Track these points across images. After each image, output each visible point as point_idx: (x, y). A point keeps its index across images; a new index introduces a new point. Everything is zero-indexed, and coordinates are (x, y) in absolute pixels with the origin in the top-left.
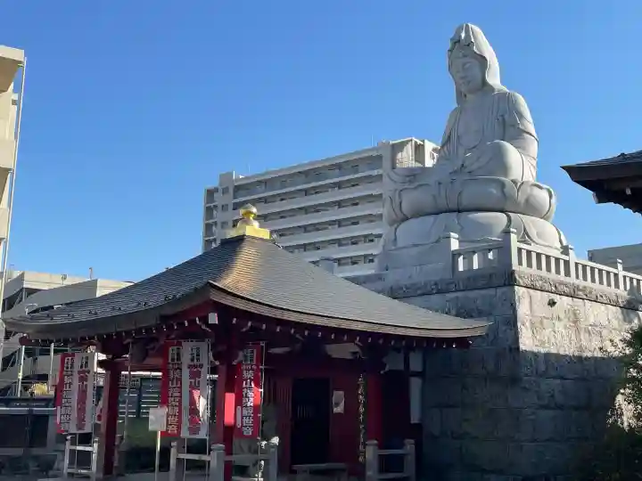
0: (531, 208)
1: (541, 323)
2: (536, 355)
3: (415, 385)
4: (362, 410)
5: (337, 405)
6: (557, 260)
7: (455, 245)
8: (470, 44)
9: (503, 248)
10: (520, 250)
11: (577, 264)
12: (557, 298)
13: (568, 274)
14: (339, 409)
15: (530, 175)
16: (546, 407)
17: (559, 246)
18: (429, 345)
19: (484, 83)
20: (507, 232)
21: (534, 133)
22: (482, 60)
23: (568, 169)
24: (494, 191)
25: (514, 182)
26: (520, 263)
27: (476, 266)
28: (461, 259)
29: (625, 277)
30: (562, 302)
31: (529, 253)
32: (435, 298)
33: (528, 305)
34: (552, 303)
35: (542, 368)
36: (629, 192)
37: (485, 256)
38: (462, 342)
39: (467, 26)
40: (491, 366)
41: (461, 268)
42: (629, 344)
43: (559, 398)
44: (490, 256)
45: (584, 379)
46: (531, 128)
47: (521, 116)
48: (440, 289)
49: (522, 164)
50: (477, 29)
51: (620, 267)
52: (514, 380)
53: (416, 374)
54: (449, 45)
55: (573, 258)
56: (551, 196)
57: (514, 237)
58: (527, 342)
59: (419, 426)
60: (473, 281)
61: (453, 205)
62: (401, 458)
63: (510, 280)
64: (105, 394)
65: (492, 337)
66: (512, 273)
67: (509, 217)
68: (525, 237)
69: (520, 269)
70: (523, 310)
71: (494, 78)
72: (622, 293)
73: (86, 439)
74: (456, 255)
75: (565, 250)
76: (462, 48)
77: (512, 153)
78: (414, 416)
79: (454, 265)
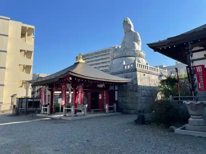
0: (140, 56)
1: (142, 79)
2: (141, 86)
3: (116, 92)
4: (105, 98)
5: (100, 97)
6: (145, 66)
8: (127, 22)
9: (134, 64)
10: (138, 64)
11: (149, 67)
12: (145, 74)
13: (148, 69)
14: (100, 98)
15: (140, 49)
16: (143, 96)
17: (146, 64)
18: (120, 85)
21: (141, 41)
24: (133, 52)
25: (137, 50)
26: (138, 67)
27: (129, 68)
28: (125, 66)
29: (159, 70)
30: (147, 75)
31: (140, 65)
32: (121, 75)
33: (139, 75)
34: (144, 75)
35: (142, 88)
37: (131, 66)
38: (126, 83)
39: (127, 18)
40: (132, 88)
41: (125, 68)
42: (160, 83)
43: (146, 94)
44: (132, 65)
45: (151, 90)
46: (140, 39)
47: (138, 37)
48: (121, 73)
49: (138, 47)
50: (129, 19)
51: (158, 67)
52: (136, 91)
53: (116, 90)
54: (123, 22)
55: (149, 66)
56: (144, 53)
58: (139, 83)
59: (117, 101)
60: (128, 71)
61: (124, 56)
62: (113, 108)
63: (136, 70)
64: (50, 96)
65: (132, 82)
66: (136, 69)
67: (135, 58)
68: (139, 61)
69: (138, 68)
71: (132, 29)
72: (159, 73)
73: (46, 106)
74: (124, 66)
75: (147, 64)
76: (126, 23)
77: (136, 44)
78: (116, 99)
79: (124, 68)
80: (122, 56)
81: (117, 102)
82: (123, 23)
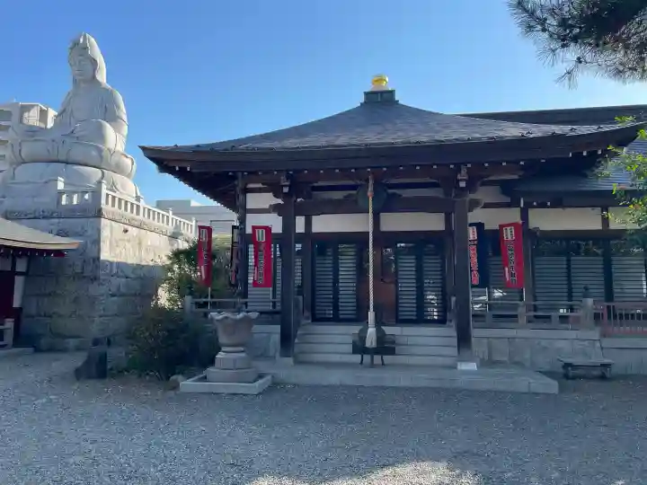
0: (118, 169)
1: (117, 242)
2: (111, 263)
3: (19, 282)
6: (132, 204)
7: (61, 186)
8: (86, 48)
9: (96, 194)
10: (107, 195)
11: (144, 209)
12: (130, 228)
13: (138, 213)
15: (121, 148)
16: (113, 295)
17: (134, 195)
18: (32, 255)
19: (94, 77)
20: (100, 183)
21: (126, 120)
22: (94, 62)
23: (144, 149)
24: (94, 153)
25: (108, 149)
26: (107, 203)
27: (75, 203)
28: (64, 197)
29: (172, 219)
30: (133, 231)
31: (114, 198)
32: (43, 222)
33: (108, 230)
34: (126, 231)
35: (115, 271)
36: (177, 169)
37: (83, 196)
38: (59, 253)
39: (85, 36)
40: (78, 270)
41: (64, 202)
42: (170, 258)
43: (123, 290)
44: (86, 197)
45: (141, 278)
46: (125, 117)
47: (118, 107)
48: (47, 216)
49: (115, 139)
50: (93, 40)
51: (171, 212)
52: (95, 279)
53: (20, 274)
54: (71, 45)
55: (142, 204)
56: (133, 164)
57: (104, 187)
58: (105, 255)
59: (16, 310)
60: (72, 212)
61: (62, 158)
63: (99, 214)
65: (81, 251)
66: (100, 210)
67: (103, 173)
68: (113, 187)
69: (106, 207)
70: (105, 234)
72: (170, 228)
74: (61, 193)
75: (138, 198)
76: (80, 50)
77: (109, 130)
78: (16, 303)
79: (59, 201)
80: (55, 158)
81: (17, 314)
82: (72, 49)
